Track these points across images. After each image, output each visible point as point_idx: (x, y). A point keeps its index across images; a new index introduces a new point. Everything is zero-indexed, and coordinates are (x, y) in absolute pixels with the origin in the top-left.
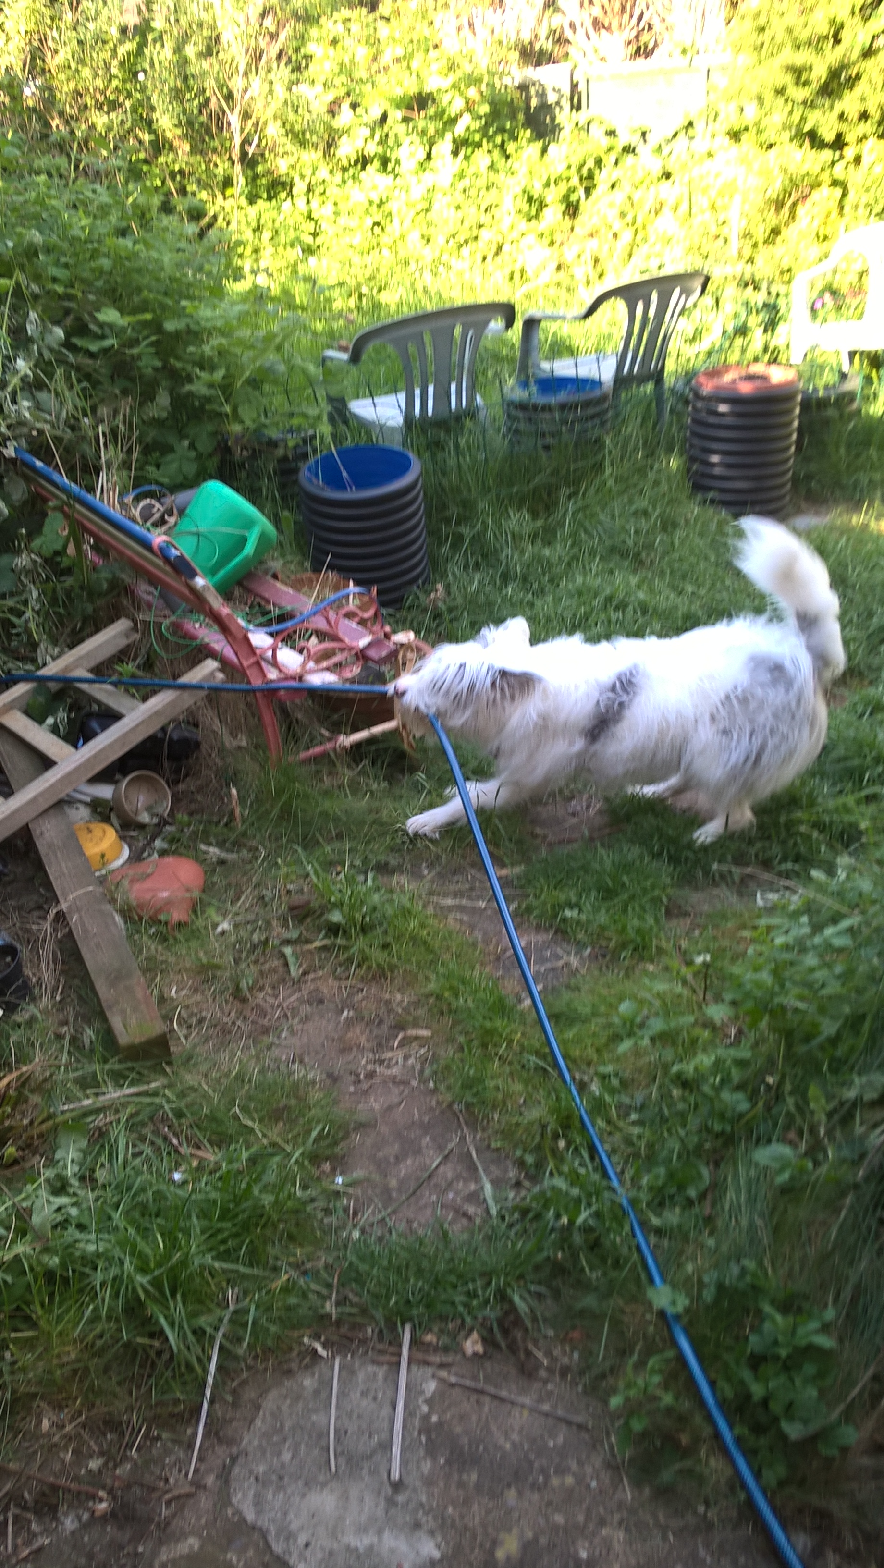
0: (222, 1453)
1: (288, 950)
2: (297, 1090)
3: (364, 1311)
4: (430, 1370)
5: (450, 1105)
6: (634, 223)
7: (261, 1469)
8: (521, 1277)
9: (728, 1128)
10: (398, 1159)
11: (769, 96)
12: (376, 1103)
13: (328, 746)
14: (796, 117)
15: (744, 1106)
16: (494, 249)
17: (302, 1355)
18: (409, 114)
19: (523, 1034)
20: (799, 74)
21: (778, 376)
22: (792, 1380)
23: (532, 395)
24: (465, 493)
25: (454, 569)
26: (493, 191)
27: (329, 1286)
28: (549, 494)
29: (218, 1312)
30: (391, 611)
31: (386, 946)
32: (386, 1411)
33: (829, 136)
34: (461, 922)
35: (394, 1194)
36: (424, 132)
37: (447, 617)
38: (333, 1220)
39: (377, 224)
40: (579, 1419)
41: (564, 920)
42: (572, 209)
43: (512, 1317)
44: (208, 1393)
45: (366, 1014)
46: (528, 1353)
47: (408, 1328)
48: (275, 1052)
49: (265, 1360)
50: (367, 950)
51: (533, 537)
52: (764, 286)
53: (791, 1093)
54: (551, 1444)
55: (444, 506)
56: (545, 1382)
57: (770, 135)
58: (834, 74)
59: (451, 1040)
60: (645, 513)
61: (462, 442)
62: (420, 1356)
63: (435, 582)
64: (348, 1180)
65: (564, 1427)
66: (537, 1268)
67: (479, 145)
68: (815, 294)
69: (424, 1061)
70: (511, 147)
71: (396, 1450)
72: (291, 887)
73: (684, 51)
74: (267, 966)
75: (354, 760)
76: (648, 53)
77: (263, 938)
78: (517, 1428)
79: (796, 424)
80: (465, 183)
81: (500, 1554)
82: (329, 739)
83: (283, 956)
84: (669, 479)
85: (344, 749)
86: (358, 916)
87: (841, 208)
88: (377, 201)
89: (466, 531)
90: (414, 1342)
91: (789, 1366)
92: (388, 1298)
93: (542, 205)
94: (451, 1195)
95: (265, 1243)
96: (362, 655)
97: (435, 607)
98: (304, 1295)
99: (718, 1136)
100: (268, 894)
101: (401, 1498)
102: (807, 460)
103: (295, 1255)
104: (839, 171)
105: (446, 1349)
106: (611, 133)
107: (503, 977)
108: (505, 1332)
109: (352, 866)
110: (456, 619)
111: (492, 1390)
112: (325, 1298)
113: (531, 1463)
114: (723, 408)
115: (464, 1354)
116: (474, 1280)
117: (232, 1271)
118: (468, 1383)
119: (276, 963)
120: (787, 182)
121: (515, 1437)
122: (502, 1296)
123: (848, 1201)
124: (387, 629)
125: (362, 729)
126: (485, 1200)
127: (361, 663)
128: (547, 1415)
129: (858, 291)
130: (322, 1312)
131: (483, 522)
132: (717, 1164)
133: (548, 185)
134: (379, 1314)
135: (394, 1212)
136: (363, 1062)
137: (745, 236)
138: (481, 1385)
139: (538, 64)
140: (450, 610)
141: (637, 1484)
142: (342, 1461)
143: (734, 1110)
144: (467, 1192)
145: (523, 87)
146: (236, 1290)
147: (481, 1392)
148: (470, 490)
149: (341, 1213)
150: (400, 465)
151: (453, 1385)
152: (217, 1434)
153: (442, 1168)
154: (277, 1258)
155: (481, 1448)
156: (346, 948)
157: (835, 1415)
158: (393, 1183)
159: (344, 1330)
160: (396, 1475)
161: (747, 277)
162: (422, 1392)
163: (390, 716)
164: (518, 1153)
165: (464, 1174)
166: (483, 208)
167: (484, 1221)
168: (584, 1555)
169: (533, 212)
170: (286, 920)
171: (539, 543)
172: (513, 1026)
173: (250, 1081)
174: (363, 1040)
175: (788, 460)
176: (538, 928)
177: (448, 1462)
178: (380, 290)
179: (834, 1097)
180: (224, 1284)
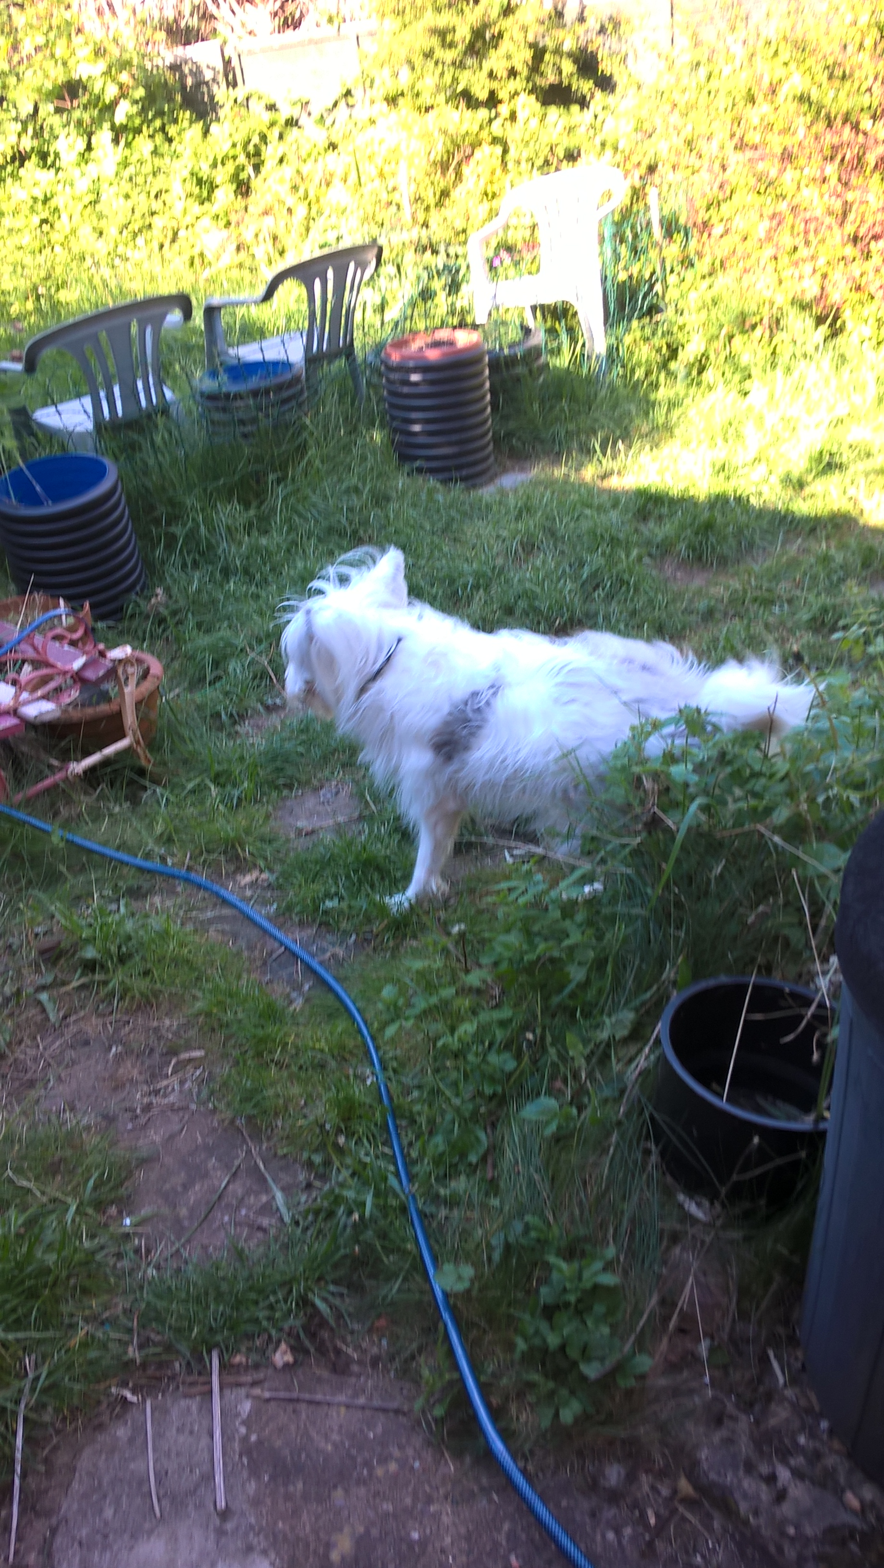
0: (41, 1527)
1: (44, 997)
2: (71, 1139)
3: (169, 1348)
4: (243, 1391)
5: (232, 1122)
6: (306, 198)
7: (84, 1532)
8: (320, 1279)
9: (499, 1090)
10: (186, 1187)
11: (418, 60)
12: (156, 1136)
13: (58, 776)
14: (448, 78)
15: (511, 1065)
16: (170, 235)
17: (111, 1406)
18: (61, 104)
19: (297, 1035)
20: (443, 35)
21: (464, 339)
22: (584, 1323)
23: (224, 384)
24: (171, 492)
25: (172, 571)
26: (161, 177)
27: (130, 1331)
28: (258, 482)
29: (16, 1384)
30: (111, 623)
31: (146, 973)
32: (204, 1441)
33: (482, 95)
34: (223, 932)
35: (186, 1223)
36: (79, 123)
37: (171, 622)
38: (125, 1264)
39: (45, 221)
40: (395, 1405)
41: (326, 912)
42: (243, 188)
43: (316, 1320)
44: (18, 1468)
45: (135, 1046)
46: (338, 1352)
47: (215, 1355)
48: (44, 1105)
49: (74, 1419)
50: (128, 981)
51: (249, 528)
52: (442, 249)
53: (553, 1044)
54: (372, 1435)
55: (152, 508)
56: (359, 1376)
57: (426, 99)
58: (478, 34)
59: (225, 1056)
60: (357, 490)
61: (158, 439)
62: (231, 1379)
63: (154, 587)
64: (136, 1219)
65: (382, 1417)
66: (336, 1266)
67: (138, 131)
68: (491, 253)
69: (201, 1082)
70: (172, 130)
71: (219, 1479)
72: (39, 930)
73: (330, 20)
74: (24, 1017)
75: (91, 786)
76: (297, 25)
77: (14, 989)
78: (336, 1428)
79: (487, 385)
80: (131, 170)
81: (335, 1556)
82: (60, 769)
83: (39, 1003)
84: (374, 453)
85: (77, 776)
86: (114, 949)
87: (504, 163)
88: (41, 197)
89: (179, 531)
90: (223, 1366)
91: (581, 1310)
92: (191, 1330)
93: (212, 187)
94: (243, 1212)
95: (57, 1302)
96: (78, 677)
97: (158, 614)
98: (104, 1346)
99: (491, 1098)
100: (15, 941)
101: (229, 1526)
102: (505, 418)
103: (91, 1307)
104: (497, 129)
105: (257, 1366)
106: (272, 107)
107: (271, 981)
108: (313, 1336)
109: (102, 896)
110: (180, 622)
111: (307, 1396)
112: (125, 1344)
113: (353, 1459)
114: (415, 377)
115: (275, 1368)
116: (274, 1292)
117: (26, 1339)
118: (282, 1394)
119: (33, 1012)
120: (449, 143)
121: (335, 1437)
122: (304, 1302)
123: (614, 1138)
124: (101, 646)
125: (94, 753)
126: (278, 1209)
127: (78, 686)
128: (363, 1408)
129: (532, 245)
130: (125, 1358)
131: (193, 519)
132: (494, 1126)
133: (214, 165)
134: (184, 1348)
135: (188, 1241)
136: (138, 1096)
137: (416, 201)
138: (295, 1395)
139: (187, 43)
140: (174, 613)
141: (458, 1455)
142: (166, 1503)
143: (502, 1071)
144: (259, 1204)
145: (175, 67)
146: (33, 1357)
147: (298, 1400)
148: (175, 489)
149: (132, 1254)
150: (97, 472)
151: (268, 1400)
152: (33, 1508)
153: (231, 1187)
154: (72, 1315)
155: (303, 1456)
156: (105, 983)
157: (627, 1347)
158: (184, 1212)
159: (151, 1371)
160: (221, 1504)
161: (425, 241)
162: (238, 1415)
163: (123, 736)
164: (305, 1155)
165: (255, 1187)
166: (153, 194)
167: (280, 1230)
168: (415, 1535)
169: (205, 194)
170: (38, 966)
171: (255, 533)
172: (286, 1029)
173: (20, 1140)
174: (135, 1073)
175: (486, 421)
176: (301, 924)
177: (273, 1478)
178: (58, 290)
179: (589, 1041)
180: (20, 1353)
